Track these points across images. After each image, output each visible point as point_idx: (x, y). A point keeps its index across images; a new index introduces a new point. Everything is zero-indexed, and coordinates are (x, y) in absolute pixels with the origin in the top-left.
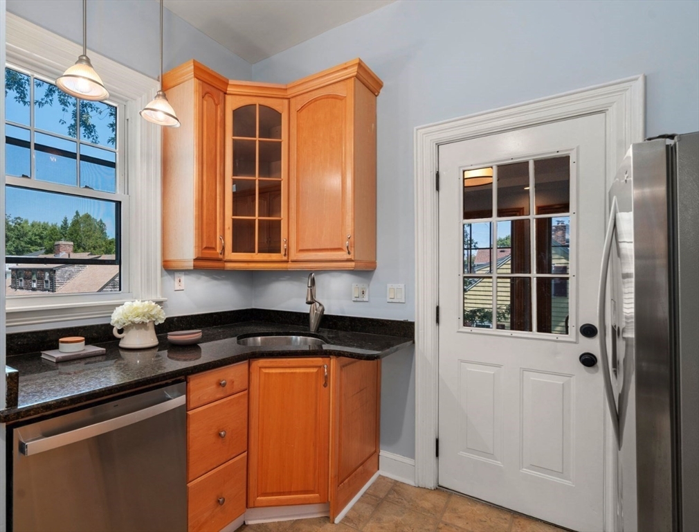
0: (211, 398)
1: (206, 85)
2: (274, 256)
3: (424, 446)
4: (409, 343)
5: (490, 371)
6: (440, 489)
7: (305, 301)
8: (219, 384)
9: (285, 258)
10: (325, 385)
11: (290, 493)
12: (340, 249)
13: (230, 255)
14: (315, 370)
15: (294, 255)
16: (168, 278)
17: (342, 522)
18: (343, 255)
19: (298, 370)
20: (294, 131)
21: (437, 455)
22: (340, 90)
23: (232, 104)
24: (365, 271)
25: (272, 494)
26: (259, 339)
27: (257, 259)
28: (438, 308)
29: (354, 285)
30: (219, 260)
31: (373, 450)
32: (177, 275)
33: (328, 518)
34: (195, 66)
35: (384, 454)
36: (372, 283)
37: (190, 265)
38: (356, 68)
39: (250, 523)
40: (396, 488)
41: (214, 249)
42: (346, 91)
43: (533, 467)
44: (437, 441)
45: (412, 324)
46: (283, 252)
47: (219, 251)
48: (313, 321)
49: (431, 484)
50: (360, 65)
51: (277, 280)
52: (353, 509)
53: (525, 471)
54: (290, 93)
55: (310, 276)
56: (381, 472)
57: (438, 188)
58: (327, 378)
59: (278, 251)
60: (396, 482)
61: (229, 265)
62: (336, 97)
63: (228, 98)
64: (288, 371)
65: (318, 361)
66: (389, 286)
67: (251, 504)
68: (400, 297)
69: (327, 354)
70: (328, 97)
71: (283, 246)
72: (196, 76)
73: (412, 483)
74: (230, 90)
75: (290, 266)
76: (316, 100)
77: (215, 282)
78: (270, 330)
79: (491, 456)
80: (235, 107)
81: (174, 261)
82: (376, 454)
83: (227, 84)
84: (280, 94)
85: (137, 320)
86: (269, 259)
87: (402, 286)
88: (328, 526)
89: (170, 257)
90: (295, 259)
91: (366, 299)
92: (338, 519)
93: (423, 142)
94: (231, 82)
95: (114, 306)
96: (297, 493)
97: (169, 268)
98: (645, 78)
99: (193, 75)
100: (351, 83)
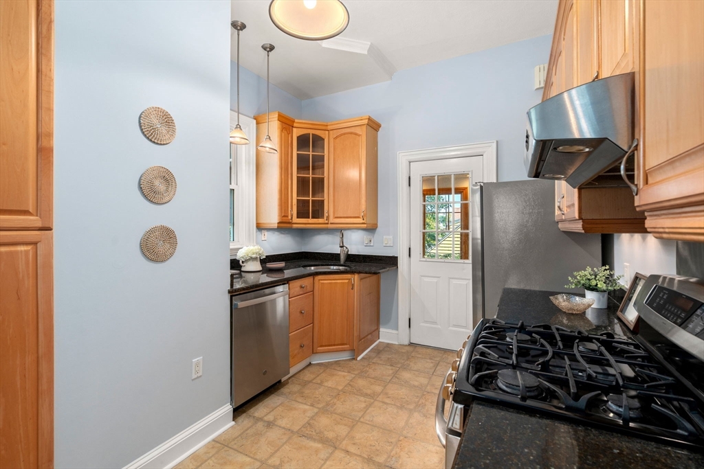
0: (298, 294)
1: (284, 124)
2: (320, 220)
3: (403, 322)
4: (395, 268)
5: (435, 280)
6: (411, 344)
7: (339, 246)
8: (301, 287)
9: (327, 222)
10: (352, 289)
11: (334, 345)
12: (358, 217)
13: (295, 220)
14: (347, 281)
15: (332, 220)
16: (259, 233)
17: (361, 359)
18: (360, 220)
19: (338, 281)
20: (332, 149)
21: (410, 327)
22: (358, 131)
23: (296, 133)
24: (371, 229)
25: (326, 346)
26: (312, 268)
27: (310, 222)
28: (410, 249)
29: (365, 237)
30: (289, 223)
31: (376, 328)
32: (263, 231)
33: (354, 359)
34: (279, 115)
35: (382, 330)
36: (375, 235)
37: (276, 226)
38: (367, 121)
39: (313, 363)
40: (388, 346)
41: (287, 216)
42: (362, 131)
43: (455, 326)
44: (410, 319)
45: (397, 257)
46: (325, 218)
47: (290, 218)
48: (342, 258)
49: (406, 343)
50: (369, 119)
51: (319, 234)
52: (366, 355)
53: (451, 328)
54: (329, 128)
55: (341, 231)
56: (380, 340)
57: (410, 185)
58: (353, 285)
59: (323, 217)
60: (388, 344)
61: (295, 226)
62: (356, 134)
63: (294, 129)
64: (333, 281)
65: (349, 276)
66: (385, 237)
67: (315, 352)
68: (390, 243)
69: (352, 272)
70: (351, 133)
71: (326, 215)
72: (278, 120)
73: (397, 343)
74: (295, 125)
75: (329, 226)
76: (345, 134)
77: (282, 235)
78: (317, 263)
79: (435, 323)
80: (298, 135)
81: (263, 223)
82: (378, 329)
83: (294, 122)
84: (324, 128)
85: (254, 256)
86: (318, 222)
87: (391, 237)
88: (354, 361)
89: (260, 222)
90: (333, 222)
91: (372, 244)
92: (359, 359)
93: (402, 159)
94: (296, 121)
95: (238, 249)
96: (338, 345)
97: (260, 228)
98: (497, 142)
99: (277, 119)
100: (364, 127)
